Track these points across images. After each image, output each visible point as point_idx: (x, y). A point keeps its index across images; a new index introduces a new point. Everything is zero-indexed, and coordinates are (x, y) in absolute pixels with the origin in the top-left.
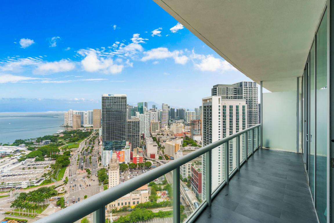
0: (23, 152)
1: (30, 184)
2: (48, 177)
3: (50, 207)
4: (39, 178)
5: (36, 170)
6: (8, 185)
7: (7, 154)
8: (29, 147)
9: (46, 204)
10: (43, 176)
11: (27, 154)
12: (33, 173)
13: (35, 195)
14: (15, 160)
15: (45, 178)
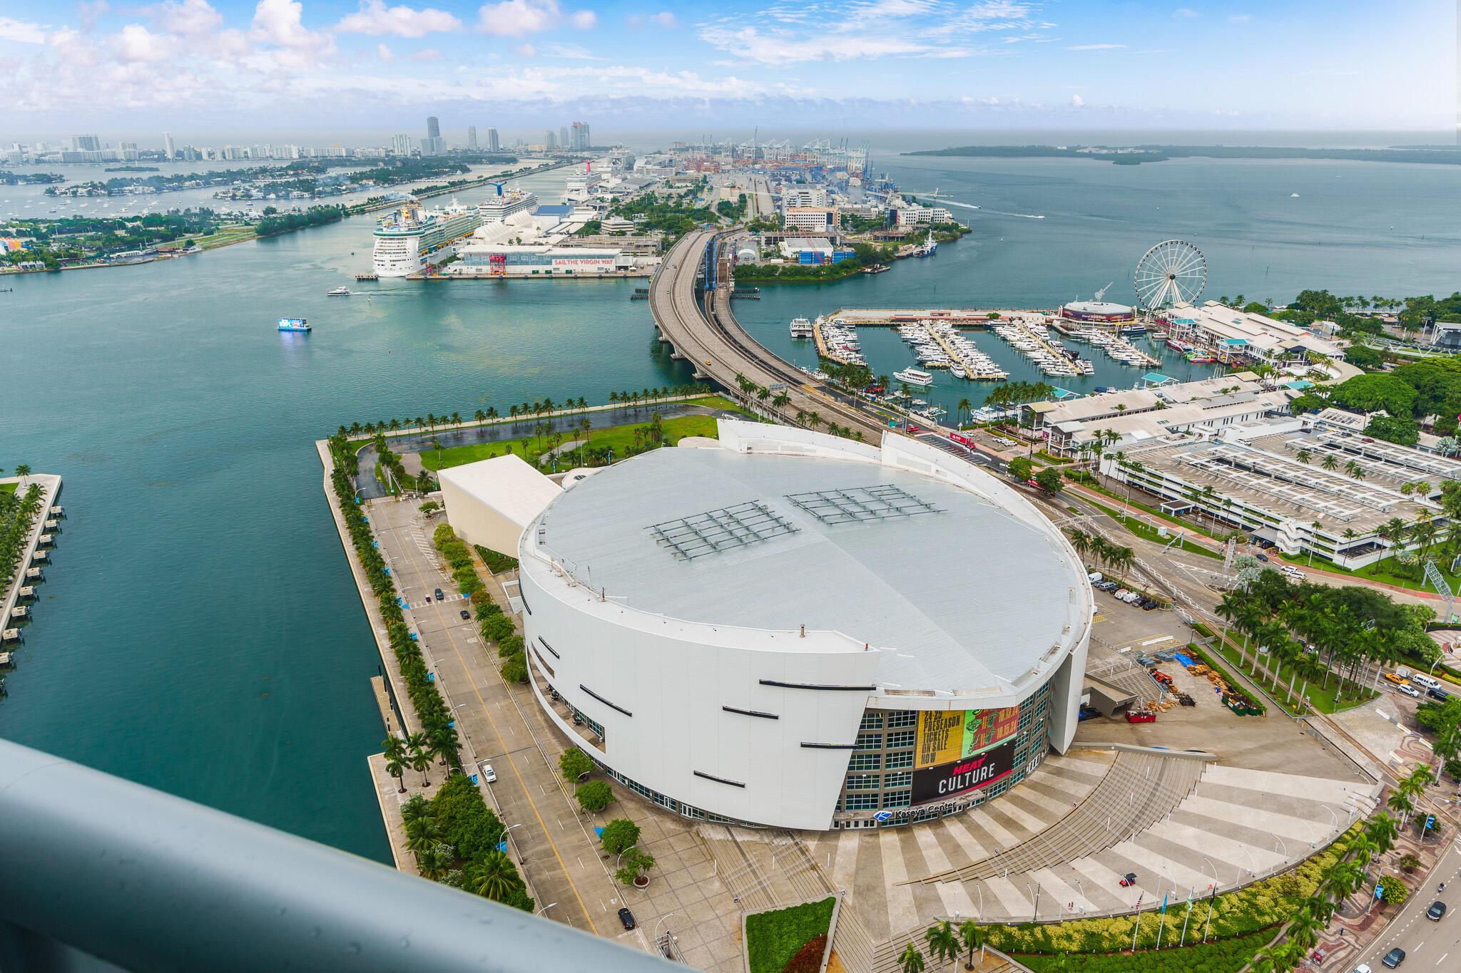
0: (1318, 367)
1: (1317, 545)
2: (1408, 548)
3: (1383, 709)
4: (1366, 532)
5: (1358, 482)
6: (1225, 507)
7: (1253, 359)
8: (1354, 342)
9: (1362, 682)
10: (1383, 532)
11: (1333, 382)
12: (1338, 495)
13: (1322, 610)
14: (1277, 400)
15: (1392, 548)
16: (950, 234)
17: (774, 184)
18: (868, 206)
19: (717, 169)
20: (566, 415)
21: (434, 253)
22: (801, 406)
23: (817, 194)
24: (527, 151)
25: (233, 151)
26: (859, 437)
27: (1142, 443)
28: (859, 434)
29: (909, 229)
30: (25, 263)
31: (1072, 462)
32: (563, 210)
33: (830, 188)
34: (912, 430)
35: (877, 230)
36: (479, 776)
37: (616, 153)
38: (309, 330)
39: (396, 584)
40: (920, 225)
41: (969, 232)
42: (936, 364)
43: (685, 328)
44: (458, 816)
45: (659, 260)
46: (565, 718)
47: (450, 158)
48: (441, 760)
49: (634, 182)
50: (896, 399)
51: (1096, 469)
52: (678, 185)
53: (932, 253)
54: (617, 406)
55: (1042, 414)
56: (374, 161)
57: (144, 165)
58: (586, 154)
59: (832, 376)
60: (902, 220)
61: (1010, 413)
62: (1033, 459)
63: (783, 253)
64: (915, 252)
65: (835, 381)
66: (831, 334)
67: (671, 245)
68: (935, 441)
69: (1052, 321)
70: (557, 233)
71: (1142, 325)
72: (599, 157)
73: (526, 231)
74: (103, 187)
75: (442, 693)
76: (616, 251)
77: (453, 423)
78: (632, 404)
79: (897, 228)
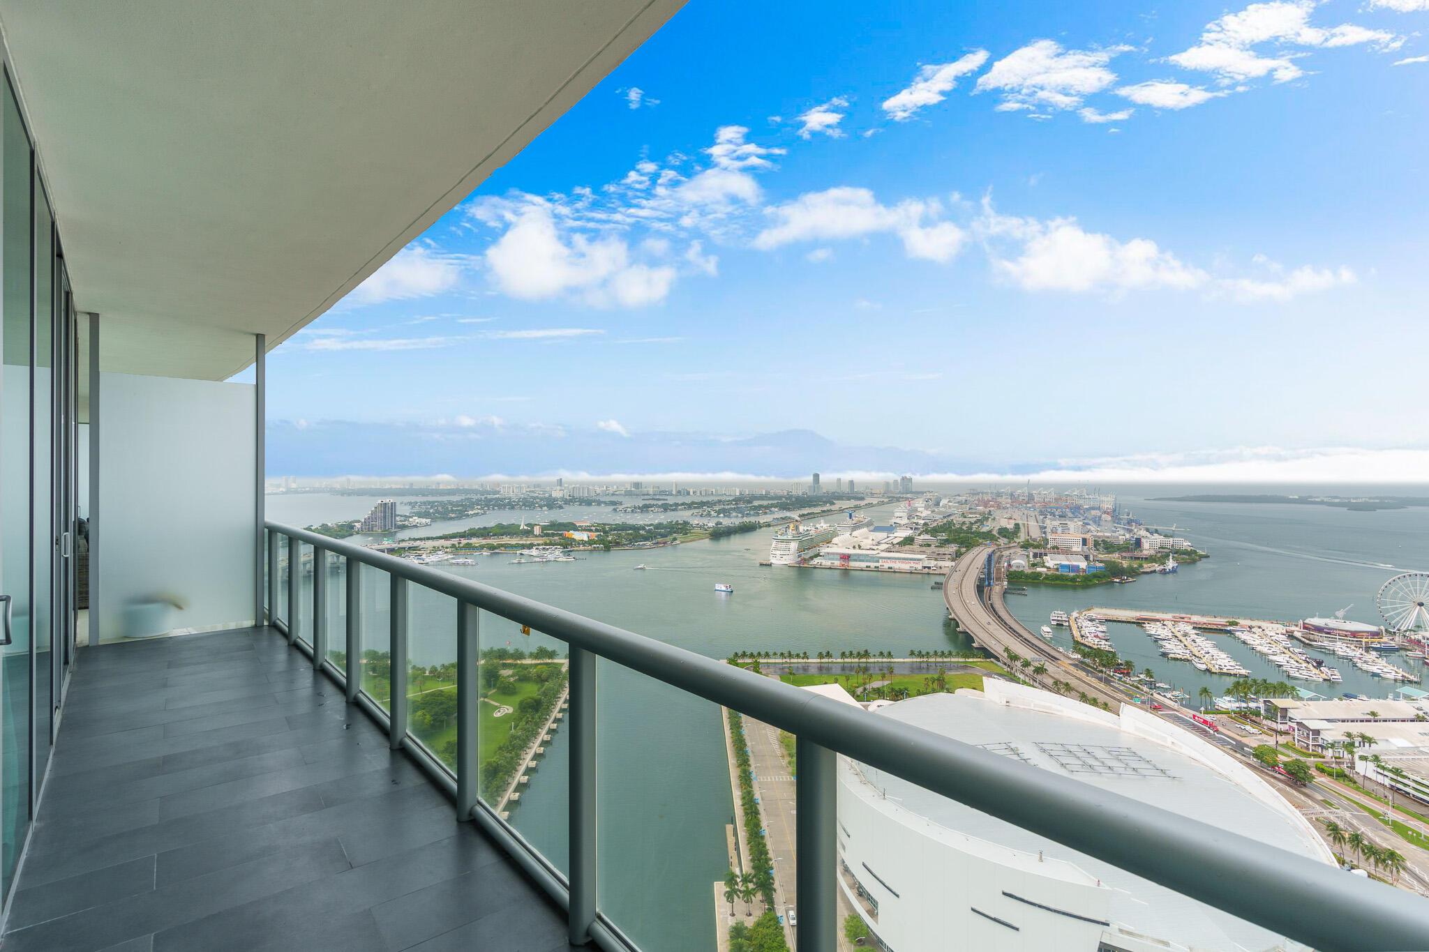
16: (1189, 558)
17: (1042, 517)
18: (1117, 534)
19: (999, 507)
20: (878, 662)
21: (806, 551)
22: (1057, 676)
23: (1074, 525)
24: (871, 493)
25: (706, 490)
26: (1106, 707)
27: (1402, 751)
28: (1106, 704)
29: (1152, 552)
30: (595, 545)
31: (1324, 757)
32: (890, 529)
33: (1086, 521)
34: (1156, 708)
35: (1125, 552)
36: (785, 918)
37: (928, 496)
38: (732, 592)
39: (752, 762)
40: (1161, 550)
41: (1207, 557)
42: (1179, 657)
43: (968, 611)
44: (765, 946)
45: (953, 564)
46: (851, 887)
47: (825, 497)
48: (761, 898)
49: (939, 513)
50: (1140, 680)
51: (1352, 767)
52: (970, 516)
53: (1174, 571)
54: (915, 660)
55: (1285, 710)
56: (780, 498)
57: (661, 497)
58: (909, 496)
59: (1084, 656)
60: (1146, 545)
61: (1253, 705)
62: (1279, 748)
63: (1046, 564)
64: (1157, 569)
65: (1087, 660)
66: (1084, 625)
67: (961, 554)
68: (1178, 720)
69: (1293, 632)
70: (885, 543)
71: (1393, 644)
72: (918, 498)
73: (865, 541)
74: (639, 508)
75: (769, 847)
76: (923, 556)
77: (803, 658)
78: (925, 660)
79: (1141, 551)
